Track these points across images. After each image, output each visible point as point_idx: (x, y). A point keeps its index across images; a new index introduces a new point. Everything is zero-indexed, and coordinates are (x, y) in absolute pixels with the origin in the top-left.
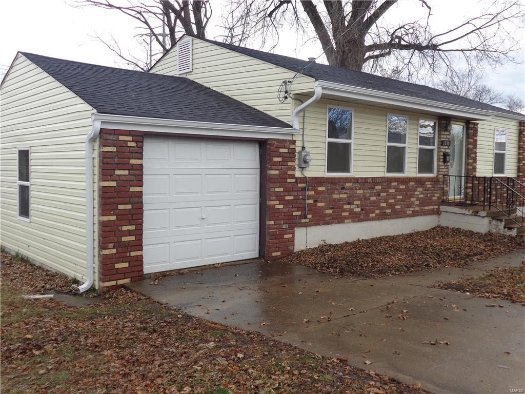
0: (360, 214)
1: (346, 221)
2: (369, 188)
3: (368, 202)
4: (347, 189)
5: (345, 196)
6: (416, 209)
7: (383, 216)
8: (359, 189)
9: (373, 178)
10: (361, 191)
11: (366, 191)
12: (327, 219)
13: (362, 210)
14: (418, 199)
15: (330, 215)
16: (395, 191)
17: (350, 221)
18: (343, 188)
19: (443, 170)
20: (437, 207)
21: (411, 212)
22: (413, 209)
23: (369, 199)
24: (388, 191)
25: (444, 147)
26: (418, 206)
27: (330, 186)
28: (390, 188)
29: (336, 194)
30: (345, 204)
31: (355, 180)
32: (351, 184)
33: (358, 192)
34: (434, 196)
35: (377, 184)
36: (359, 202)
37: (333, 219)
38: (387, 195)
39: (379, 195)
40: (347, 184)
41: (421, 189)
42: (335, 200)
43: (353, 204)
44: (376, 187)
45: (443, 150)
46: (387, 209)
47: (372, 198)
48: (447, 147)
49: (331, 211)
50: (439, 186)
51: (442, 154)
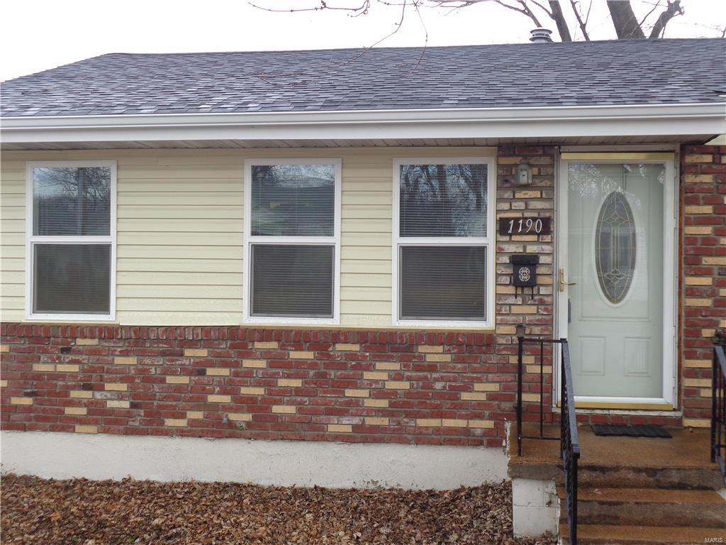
0: (128, 414)
1: (78, 428)
2: (164, 354)
3: (156, 388)
4: (79, 352)
5: (75, 368)
6: (370, 421)
7: (217, 428)
8: (125, 353)
9: (169, 329)
10: (132, 360)
11: (147, 361)
12: (15, 417)
13: (133, 406)
14: (379, 393)
15: (27, 409)
16: (271, 365)
17: (93, 428)
18: (67, 350)
19: (515, 310)
20: (489, 424)
21: (349, 429)
22: (356, 421)
23: (163, 381)
24: (237, 364)
25: (515, 238)
26: (381, 412)
27: (24, 344)
28: (249, 355)
29: (45, 363)
30: (74, 388)
31: (110, 333)
32: (95, 342)
33: (119, 360)
34: (468, 388)
35: (193, 344)
36: (123, 387)
37: (38, 419)
38: (236, 374)
39: (202, 373)
40: (80, 342)
41: (395, 366)
42: (39, 376)
43: (103, 390)
44: (188, 352)
45: (512, 249)
46: (237, 410)
47: (170, 380)
48: (534, 238)
49: (28, 401)
50: (494, 359)
51: (506, 259)
